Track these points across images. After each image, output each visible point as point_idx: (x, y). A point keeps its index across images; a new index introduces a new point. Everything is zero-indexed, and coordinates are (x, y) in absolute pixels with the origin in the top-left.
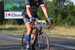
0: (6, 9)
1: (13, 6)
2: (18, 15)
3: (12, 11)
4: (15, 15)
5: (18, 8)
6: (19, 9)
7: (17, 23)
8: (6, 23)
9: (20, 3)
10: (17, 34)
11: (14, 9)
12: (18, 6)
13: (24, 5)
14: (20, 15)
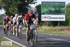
0: (42, 12)
1: (49, 10)
3: (48, 14)
4: (51, 18)
7: (52, 25)
8: (42, 24)
9: (55, 8)
10: (52, 35)
12: (53, 10)
13: (58, 9)
14: (54, 18)
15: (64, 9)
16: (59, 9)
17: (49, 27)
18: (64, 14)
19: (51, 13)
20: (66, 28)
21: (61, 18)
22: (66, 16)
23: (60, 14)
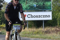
1: (29, 6)
2: (35, 17)
3: (28, 11)
4: (32, 16)
5: (34, 8)
6: (37, 8)
7: (34, 26)
9: (37, 2)
11: (30, 9)
13: (42, 4)
14: (37, 17)
15: (50, 4)
16: (44, 4)
17: (30, 29)
18: (51, 11)
19: (32, 9)
20: (53, 29)
21: (47, 16)
22: (52, 13)
23: (44, 11)
